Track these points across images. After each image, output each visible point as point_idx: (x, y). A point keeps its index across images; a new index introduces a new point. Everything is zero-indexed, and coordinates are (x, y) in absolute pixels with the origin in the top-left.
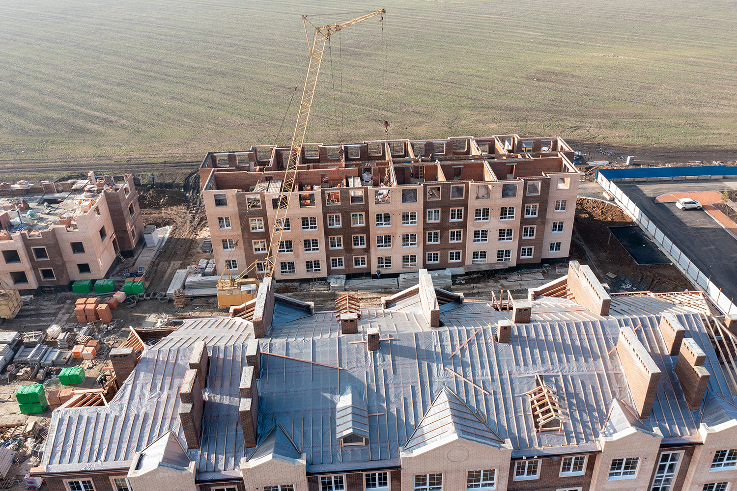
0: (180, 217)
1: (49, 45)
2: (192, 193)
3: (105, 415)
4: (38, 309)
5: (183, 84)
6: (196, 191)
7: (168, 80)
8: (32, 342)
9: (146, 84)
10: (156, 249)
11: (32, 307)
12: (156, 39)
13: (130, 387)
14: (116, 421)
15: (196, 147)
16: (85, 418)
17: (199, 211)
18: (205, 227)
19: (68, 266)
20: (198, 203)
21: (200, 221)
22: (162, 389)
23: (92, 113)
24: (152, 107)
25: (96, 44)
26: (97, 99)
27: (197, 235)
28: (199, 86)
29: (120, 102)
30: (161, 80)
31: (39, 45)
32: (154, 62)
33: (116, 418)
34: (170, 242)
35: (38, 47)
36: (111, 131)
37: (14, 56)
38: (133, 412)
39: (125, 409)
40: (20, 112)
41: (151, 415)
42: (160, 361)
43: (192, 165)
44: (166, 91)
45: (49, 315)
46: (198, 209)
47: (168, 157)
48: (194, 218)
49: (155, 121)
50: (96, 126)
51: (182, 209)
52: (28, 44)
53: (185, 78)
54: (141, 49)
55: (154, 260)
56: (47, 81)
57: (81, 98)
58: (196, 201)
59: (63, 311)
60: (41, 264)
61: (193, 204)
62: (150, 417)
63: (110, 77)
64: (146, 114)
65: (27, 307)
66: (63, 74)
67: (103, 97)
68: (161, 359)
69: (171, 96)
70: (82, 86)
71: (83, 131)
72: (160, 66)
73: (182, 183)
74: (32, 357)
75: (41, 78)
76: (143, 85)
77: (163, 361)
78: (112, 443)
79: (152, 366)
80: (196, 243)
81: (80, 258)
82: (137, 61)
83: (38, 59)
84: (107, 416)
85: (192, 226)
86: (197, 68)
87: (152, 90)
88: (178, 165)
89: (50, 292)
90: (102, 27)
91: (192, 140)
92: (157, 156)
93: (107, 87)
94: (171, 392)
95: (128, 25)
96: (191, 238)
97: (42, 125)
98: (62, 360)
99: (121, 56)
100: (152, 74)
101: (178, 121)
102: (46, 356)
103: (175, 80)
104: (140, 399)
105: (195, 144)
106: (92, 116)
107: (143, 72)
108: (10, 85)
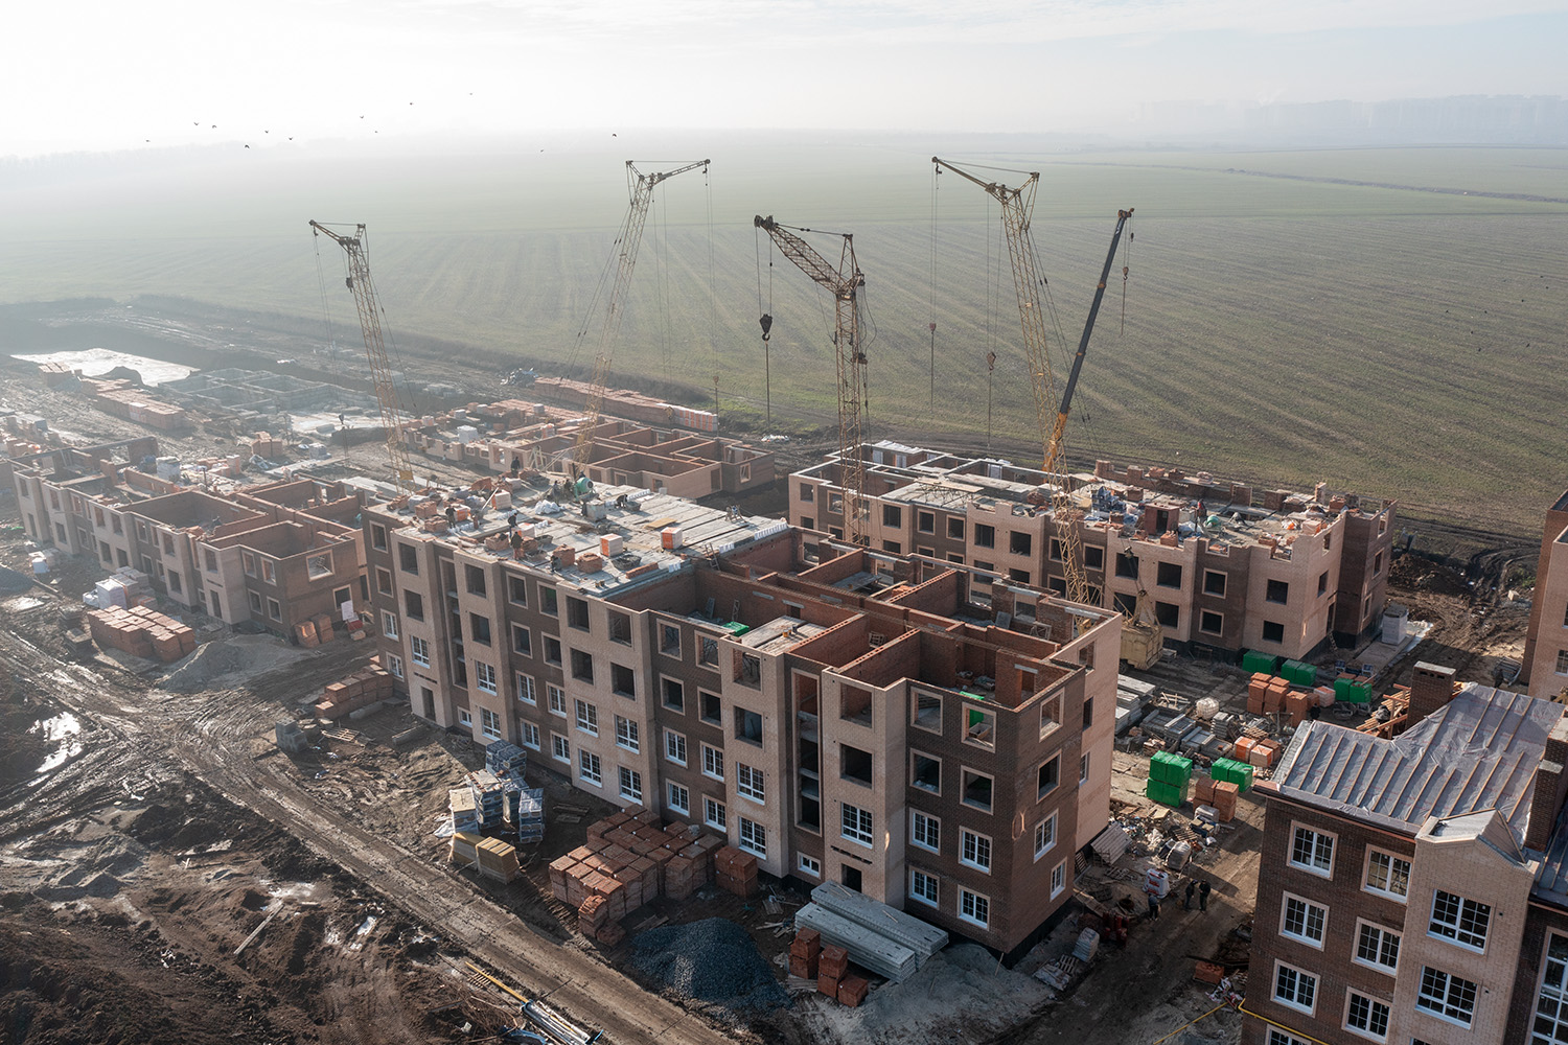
0: (1452, 613)
1: (1232, 309)
2: (1483, 583)
3: (1386, 751)
4: (1181, 672)
5: (1487, 404)
6: (1491, 582)
7: (1454, 394)
8: (1171, 710)
9: (1409, 392)
10: (1398, 649)
11: (1172, 667)
12: (1436, 324)
13: (1435, 727)
14: (1402, 765)
15: (1501, 510)
16: (1353, 744)
17: (1494, 615)
18: (1503, 642)
19: (1248, 619)
20: (1494, 601)
21: (1494, 631)
22: (1492, 746)
23: (1300, 420)
24: (1417, 431)
25: (1315, 318)
26: (1312, 402)
27: (1485, 650)
28: (1521, 413)
29: (1354, 412)
30: (1439, 390)
31: (1215, 307)
32: (1427, 360)
33: (1404, 762)
34: (1426, 646)
35: (1211, 310)
36: (1332, 453)
37: (1171, 318)
38: (1435, 763)
39: (1421, 753)
40: (1178, 399)
41: (1466, 777)
42: (1496, 706)
43: (1488, 538)
44: (1448, 411)
45: (1199, 685)
46: (1493, 611)
47: (1441, 515)
48: (1481, 622)
49: (1420, 454)
50: (1305, 442)
51: (1459, 603)
52: (1195, 303)
53: (1491, 395)
54: (1403, 336)
55: (1391, 665)
56: (1224, 362)
57: (1282, 394)
58: (1490, 598)
59: (1222, 687)
60: (1208, 602)
61: (1483, 600)
62: (1462, 779)
63: (1338, 371)
64: (1402, 439)
65: (1164, 664)
66: (1252, 355)
67: (1322, 400)
68: (1498, 703)
69: (1458, 419)
70: (1284, 377)
71: (1282, 444)
72: (1440, 369)
73: (1466, 562)
74: (1171, 727)
75: (1214, 356)
76: (1402, 393)
77: (1502, 708)
78: (1390, 792)
79: (1480, 710)
80: (1480, 661)
81: (1274, 612)
82: (1395, 354)
83: (1213, 327)
84: (1389, 753)
85: (1477, 634)
86: (1520, 383)
87: (1420, 404)
88: (1459, 531)
89: (1204, 656)
90: (1329, 293)
91: (1493, 497)
92: (1418, 508)
93: (1331, 385)
94: (1507, 756)
95: (1381, 295)
96: (1471, 651)
97: (1212, 423)
98: (1216, 749)
99: (1362, 341)
100: (1422, 379)
101: (1469, 461)
102: (1191, 735)
103: (1470, 395)
104: (1450, 748)
105: (1500, 506)
106: (1300, 425)
107: (1404, 374)
108: (1163, 358)
